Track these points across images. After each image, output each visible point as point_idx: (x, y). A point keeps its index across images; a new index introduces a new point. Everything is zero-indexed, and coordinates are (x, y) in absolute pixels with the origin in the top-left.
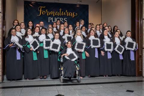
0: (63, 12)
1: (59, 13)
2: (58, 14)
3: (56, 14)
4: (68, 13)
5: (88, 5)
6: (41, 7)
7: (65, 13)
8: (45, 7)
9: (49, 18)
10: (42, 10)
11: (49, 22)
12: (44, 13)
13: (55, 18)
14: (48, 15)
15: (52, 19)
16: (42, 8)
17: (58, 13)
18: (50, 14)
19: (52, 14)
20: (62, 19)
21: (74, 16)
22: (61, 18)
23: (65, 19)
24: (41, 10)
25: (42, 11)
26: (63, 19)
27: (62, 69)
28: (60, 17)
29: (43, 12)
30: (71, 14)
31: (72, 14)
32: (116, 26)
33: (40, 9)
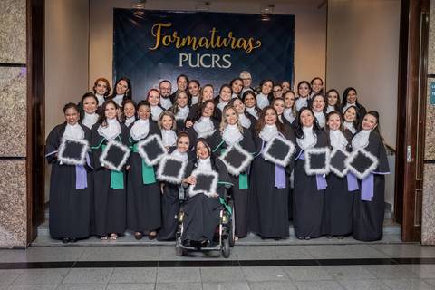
0: (219, 38)
1: (209, 42)
2: (206, 43)
3: (200, 44)
4: (234, 39)
5: (294, 16)
6: (160, 25)
7: (225, 40)
8: (170, 25)
9: (181, 55)
10: (161, 32)
11: (181, 65)
12: (167, 41)
13: (198, 55)
14: (177, 46)
15: (189, 57)
16: (162, 27)
17: (207, 40)
18: (183, 44)
19: (189, 44)
20: (216, 58)
21: (251, 48)
22: (213, 56)
23: (226, 58)
24: (159, 34)
25: (162, 37)
26: (221, 58)
27: (181, 219)
28: (210, 51)
29: (164, 39)
30: (244, 44)
31: (247, 43)
32: (352, 89)
33: (155, 32)
